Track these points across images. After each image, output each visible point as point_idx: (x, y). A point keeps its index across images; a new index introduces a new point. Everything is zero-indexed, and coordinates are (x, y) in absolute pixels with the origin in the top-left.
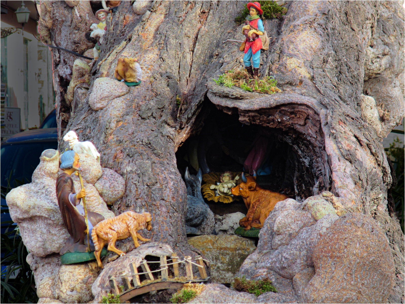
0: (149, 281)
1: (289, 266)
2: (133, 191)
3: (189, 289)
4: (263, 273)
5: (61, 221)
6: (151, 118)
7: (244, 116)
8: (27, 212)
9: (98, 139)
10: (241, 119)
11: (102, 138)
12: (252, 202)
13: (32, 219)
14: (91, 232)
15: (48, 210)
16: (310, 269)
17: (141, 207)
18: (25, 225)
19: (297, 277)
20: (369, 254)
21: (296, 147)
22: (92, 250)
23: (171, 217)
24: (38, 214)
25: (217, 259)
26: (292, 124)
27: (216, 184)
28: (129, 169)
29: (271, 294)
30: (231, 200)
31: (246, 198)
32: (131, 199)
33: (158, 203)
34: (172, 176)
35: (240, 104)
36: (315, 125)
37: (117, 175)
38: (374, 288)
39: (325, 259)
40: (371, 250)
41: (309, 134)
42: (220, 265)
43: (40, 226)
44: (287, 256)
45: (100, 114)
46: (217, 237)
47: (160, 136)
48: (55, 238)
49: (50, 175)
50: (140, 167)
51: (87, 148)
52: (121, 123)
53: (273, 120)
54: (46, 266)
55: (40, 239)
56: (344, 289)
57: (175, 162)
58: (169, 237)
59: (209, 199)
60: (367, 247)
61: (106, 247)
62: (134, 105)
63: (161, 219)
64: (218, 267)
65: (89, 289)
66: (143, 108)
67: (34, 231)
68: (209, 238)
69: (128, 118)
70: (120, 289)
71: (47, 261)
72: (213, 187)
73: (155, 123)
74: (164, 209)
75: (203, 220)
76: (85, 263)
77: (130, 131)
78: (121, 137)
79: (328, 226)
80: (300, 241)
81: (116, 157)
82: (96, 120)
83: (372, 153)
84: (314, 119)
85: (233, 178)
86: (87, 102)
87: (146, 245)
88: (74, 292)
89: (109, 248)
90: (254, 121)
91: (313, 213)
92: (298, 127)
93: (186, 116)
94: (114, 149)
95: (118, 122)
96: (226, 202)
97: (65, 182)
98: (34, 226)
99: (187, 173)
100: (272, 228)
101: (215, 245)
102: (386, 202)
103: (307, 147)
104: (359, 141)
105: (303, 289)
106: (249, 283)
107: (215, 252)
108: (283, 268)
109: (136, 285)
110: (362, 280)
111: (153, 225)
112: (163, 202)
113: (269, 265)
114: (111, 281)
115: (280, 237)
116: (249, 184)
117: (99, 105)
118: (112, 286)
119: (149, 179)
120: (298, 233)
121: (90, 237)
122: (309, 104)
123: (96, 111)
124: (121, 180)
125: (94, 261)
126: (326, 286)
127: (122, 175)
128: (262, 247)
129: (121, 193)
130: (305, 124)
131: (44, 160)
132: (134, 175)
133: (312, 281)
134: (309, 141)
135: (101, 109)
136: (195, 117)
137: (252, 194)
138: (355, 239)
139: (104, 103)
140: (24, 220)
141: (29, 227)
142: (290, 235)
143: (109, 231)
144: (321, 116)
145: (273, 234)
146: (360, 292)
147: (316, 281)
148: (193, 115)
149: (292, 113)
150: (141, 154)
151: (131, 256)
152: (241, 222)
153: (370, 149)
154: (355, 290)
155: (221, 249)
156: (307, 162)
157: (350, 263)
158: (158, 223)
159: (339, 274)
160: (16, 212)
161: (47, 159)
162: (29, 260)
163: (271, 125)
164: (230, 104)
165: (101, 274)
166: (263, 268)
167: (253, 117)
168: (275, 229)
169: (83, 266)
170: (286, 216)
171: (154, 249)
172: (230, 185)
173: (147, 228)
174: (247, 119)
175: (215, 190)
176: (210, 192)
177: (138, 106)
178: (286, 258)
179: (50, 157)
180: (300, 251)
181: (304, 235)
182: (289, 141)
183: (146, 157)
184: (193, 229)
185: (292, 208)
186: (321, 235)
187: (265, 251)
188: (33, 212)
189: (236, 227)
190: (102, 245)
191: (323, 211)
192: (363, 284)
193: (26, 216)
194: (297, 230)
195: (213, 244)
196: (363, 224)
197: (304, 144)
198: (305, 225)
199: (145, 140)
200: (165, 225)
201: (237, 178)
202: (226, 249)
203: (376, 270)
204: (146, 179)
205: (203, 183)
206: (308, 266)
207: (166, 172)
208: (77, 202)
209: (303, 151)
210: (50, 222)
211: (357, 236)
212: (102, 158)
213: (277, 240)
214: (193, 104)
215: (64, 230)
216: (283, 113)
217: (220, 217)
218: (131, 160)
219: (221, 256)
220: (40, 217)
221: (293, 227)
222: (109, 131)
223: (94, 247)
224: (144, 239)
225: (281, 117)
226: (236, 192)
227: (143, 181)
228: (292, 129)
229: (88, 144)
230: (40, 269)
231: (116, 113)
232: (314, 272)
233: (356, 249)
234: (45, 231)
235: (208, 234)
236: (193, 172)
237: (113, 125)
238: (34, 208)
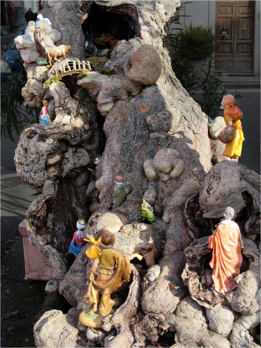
0: (69, 71)
1: (122, 65)
2: (64, 38)
3: (84, 73)
4: (112, 67)
5: (36, 49)
6: (72, 10)
7: (109, 9)
8: (23, 45)
9: (51, 18)
10: (107, 10)
11: (52, 17)
12: (112, 44)
13: (25, 48)
14: (47, 53)
15: (31, 45)
16: (130, 66)
17: (67, 44)
18: (22, 51)
19: (125, 69)
20: (152, 60)
21: (129, 22)
22: (48, 60)
23: (79, 48)
24: (27, 46)
25: (98, 66)
26: (127, 12)
27: (99, 38)
28: (63, 29)
29: (115, 75)
30: (104, 44)
31: (110, 43)
32: (63, 41)
33: (74, 42)
34: (80, 32)
35: (107, 4)
36: (135, 13)
37: (58, 31)
38: (154, 73)
39: (135, 62)
40: (153, 58)
41: (133, 16)
42: (99, 68)
43: (28, 51)
44: (121, 61)
45: (52, 8)
46: (98, 58)
47: (75, 16)
48: (34, 56)
49: (32, 31)
50: (67, 28)
51: (46, 21)
52: (60, 12)
53: (120, 11)
54: (31, 67)
55: (28, 56)
56: (142, 73)
57: (81, 27)
58: (78, 56)
59: (96, 43)
60: (151, 57)
61: (53, 59)
62: (65, 5)
63: (75, 49)
64: (99, 69)
65: (47, 75)
66: (69, 6)
67: (26, 53)
68: (95, 58)
69: (63, 10)
70: (58, 74)
71: (31, 65)
72: (98, 39)
73: (74, 12)
74: (76, 45)
75: (93, 51)
76: (46, 65)
77: (64, 15)
78: (60, 17)
79: (137, 49)
80: (126, 55)
81: (57, 25)
82: (50, 11)
83: (157, 24)
84: (135, 10)
85: (105, 35)
86: (47, 4)
87: (69, 58)
88: (41, 76)
89: (55, 59)
90: (113, 11)
91: (132, 45)
92: (129, 13)
93: (86, 10)
94: (57, 22)
95: (59, 11)
96: (103, 44)
97: (37, 33)
98: (26, 51)
99: (87, 33)
100: (116, 51)
101: (98, 61)
102: (162, 43)
103: (133, 22)
104: (152, 19)
105: (127, 73)
106: (107, 71)
107: (98, 63)
108: (120, 66)
109: (64, 72)
110: (149, 70)
111: (72, 51)
112: (76, 42)
113: (114, 64)
114: (55, 71)
115: (119, 54)
116: (111, 37)
117: (51, 5)
118: (55, 73)
119: (71, 33)
120: (126, 52)
121: (47, 55)
122: (133, 4)
123: (51, 7)
124: (60, 33)
125: (49, 64)
126: (135, 72)
127: (60, 31)
128: (112, 58)
129: (60, 39)
130: (132, 12)
131: (29, 25)
132: (65, 32)
133: (130, 70)
134: (133, 19)
135: (53, 6)
136: (90, 10)
137: (112, 41)
138: (146, 54)
139: (54, 4)
140: (21, 49)
141: (24, 51)
142: (123, 53)
143: (54, 52)
144: (137, 9)
145: (116, 53)
146: (148, 75)
147: (132, 70)
148: (89, 9)
149: (127, 8)
150: (68, 24)
151: (63, 62)
152: (108, 52)
153: (156, 22)
154: (146, 74)
155: (100, 62)
156: (133, 27)
157: (144, 63)
158: (74, 50)
159: (140, 67)
160: (19, 45)
161: (31, 25)
162: (24, 65)
163: (119, 13)
164: (103, 4)
165: (51, 69)
166: (112, 66)
167: (112, 9)
168: (117, 51)
169: (45, 66)
170: (122, 46)
171: (72, 59)
172: (104, 38)
173: (69, 51)
174: (110, 10)
175: (98, 40)
176: (96, 41)
177: (67, 5)
178: (121, 62)
179: (32, 24)
180: (126, 59)
181: (128, 53)
182: (126, 20)
183: (69, 25)
184: (89, 54)
185: (124, 43)
186: (134, 53)
187: (113, 60)
188: (25, 46)
189: (106, 54)
190: (52, 58)
191: (136, 44)
192: (149, 71)
193: (22, 47)
194: (126, 51)
195: (97, 60)
196: (150, 49)
197: (132, 21)
198: (129, 50)
199: (69, 18)
200: (77, 51)
201: (107, 35)
202: (102, 62)
203: (154, 66)
204: (69, 33)
205: (94, 37)
206: (129, 65)
207: (77, 31)
208: (42, 41)
209: (131, 24)
210: (32, 49)
211: (147, 53)
212: (52, 25)
213: (118, 55)
214: (89, 5)
215: (37, 53)
216: (123, 8)
217: (100, 51)
218: (63, 26)
219: (100, 65)
220: (28, 47)
221: (124, 50)
222: (55, 15)
223: (49, 59)
224: (68, 56)
225: (123, 10)
226: (106, 40)
227: (68, 34)
228: (127, 15)
229: (46, 19)
230: (29, 68)
231: (58, 8)
232: (131, 67)
233: (147, 58)
234: (30, 53)
235: (95, 56)
236: (89, 32)
237: (57, 12)
238: (25, 44)
